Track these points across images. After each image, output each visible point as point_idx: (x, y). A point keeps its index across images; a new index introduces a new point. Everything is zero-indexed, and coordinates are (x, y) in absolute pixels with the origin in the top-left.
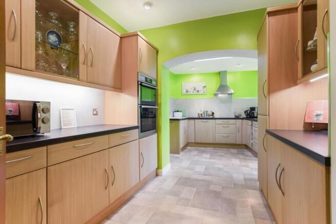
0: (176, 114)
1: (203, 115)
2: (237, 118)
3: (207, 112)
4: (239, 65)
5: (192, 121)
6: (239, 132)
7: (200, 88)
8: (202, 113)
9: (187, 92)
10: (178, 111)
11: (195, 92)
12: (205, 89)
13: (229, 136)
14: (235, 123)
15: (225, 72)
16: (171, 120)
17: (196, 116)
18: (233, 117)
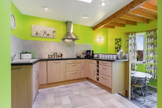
0: (24, 56)
1: (53, 56)
2: (78, 58)
3: (56, 53)
4: (85, 16)
5: (45, 63)
6: (83, 69)
7: (50, 32)
8: (52, 54)
9: (37, 34)
10: (26, 53)
11: (45, 35)
12: (55, 33)
13: (76, 73)
14: (80, 62)
15: (71, 22)
16: (13, 65)
17: (47, 57)
18: (76, 57)
